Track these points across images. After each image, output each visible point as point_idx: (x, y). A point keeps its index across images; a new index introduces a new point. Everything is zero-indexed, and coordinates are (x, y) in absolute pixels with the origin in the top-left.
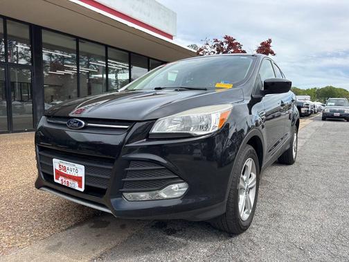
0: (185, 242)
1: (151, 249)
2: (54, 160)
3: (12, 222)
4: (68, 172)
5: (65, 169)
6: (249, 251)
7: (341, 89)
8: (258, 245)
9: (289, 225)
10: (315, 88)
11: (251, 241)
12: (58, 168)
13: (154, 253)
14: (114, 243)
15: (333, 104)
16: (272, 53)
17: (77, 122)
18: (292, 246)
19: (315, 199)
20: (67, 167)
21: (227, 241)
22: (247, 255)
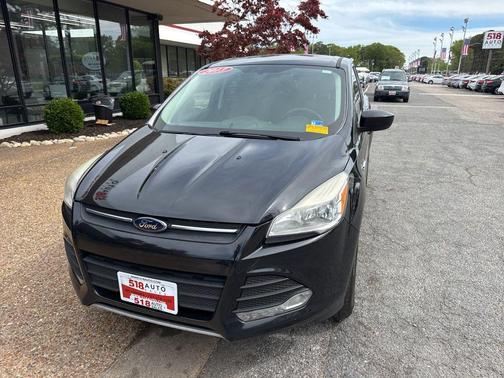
0: (290, 339)
1: (255, 358)
2: (119, 273)
3: (44, 348)
4: (148, 290)
5: (141, 285)
6: (364, 339)
7: (391, 48)
8: (370, 329)
9: (391, 292)
10: (359, 46)
11: (361, 323)
12: (127, 284)
13: (261, 362)
14: (205, 356)
15: (388, 78)
16: (323, 14)
17: (154, 223)
18: (405, 323)
19: (406, 249)
20: (145, 283)
21: (336, 329)
22: (364, 345)
